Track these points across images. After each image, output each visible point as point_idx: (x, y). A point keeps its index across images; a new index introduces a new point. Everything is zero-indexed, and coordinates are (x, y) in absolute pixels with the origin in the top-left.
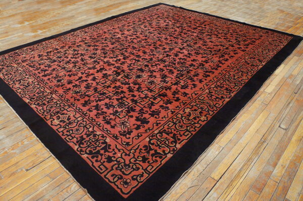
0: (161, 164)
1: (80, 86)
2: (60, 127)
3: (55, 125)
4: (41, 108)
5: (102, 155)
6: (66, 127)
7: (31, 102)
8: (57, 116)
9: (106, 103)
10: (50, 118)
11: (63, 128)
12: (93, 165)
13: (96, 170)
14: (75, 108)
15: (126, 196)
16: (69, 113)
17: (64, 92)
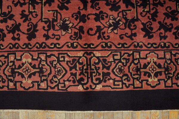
1: (101, 12)
2: (165, 82)
3: (157, 85)
4: (111, 81)
6: (169, 77)
7: (88, 85)
8: (143, 74)
9: (165, 14)
10: (141, 82)
11: (168, 79)
14: (144, 48)
16: (148, 59)
17: (99, 37)
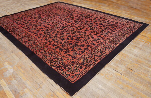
0: (89, 70)
2: (41, 55)
3: (38, 54)
5: (61, 67)
8: (39, 50)
10: (36, 51)
12: (58, 71)
13: (59, 73)
15: (73, 83)
16: (44, 49)
